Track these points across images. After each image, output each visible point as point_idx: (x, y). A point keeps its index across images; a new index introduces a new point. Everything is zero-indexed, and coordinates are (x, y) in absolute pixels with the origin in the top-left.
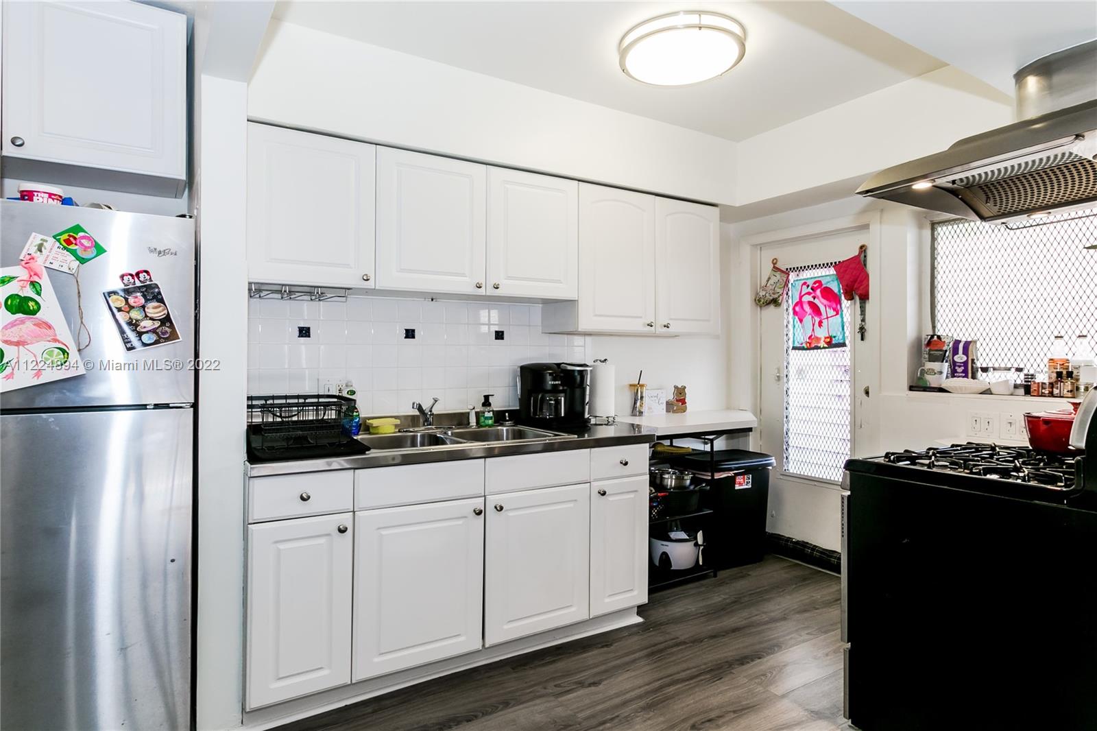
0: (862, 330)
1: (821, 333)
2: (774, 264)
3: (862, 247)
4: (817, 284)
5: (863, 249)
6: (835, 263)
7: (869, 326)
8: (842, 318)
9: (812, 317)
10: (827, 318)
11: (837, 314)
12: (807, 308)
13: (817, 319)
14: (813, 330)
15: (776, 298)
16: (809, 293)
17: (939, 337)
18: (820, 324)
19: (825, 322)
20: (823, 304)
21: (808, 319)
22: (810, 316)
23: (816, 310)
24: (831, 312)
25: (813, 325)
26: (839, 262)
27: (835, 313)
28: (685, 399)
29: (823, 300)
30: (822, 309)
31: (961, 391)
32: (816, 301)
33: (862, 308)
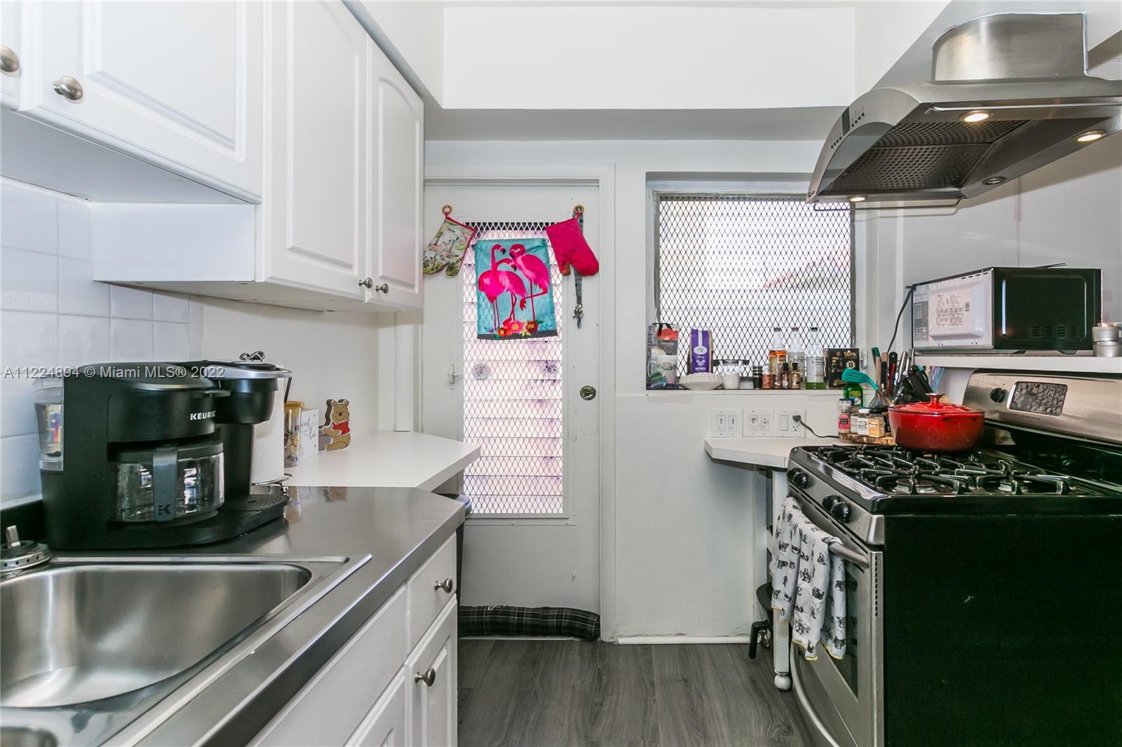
0: (578, 314)
1: (524, 316)
2: (446, 214)
3: (577, 208)
4: (518, 250)
5: (579, 211)
6: (547, 224)
7: (585, 308)
8: (552, 297)
9: (512, 294)
10: (532, 296)
11: (545, 292)
12: (506, 282)
13: (519, 298)
14: (513, 312)
15: (453, 264)
16: (507, 261)
17: (668, 325)
18: (522, 306)
19: (528, 301)
20: (527, 277)
21: (505, 298)
22: (509, 293)
23: (517, 286)
24: (537, 290)
25: (514, 305)
26: (552, 223)
27: (542, 291)
28: (347, 423)
29: (528, 272)
30: (526, 283)
31: (701, 386)
32: (519, 273)
33: (578, 286)
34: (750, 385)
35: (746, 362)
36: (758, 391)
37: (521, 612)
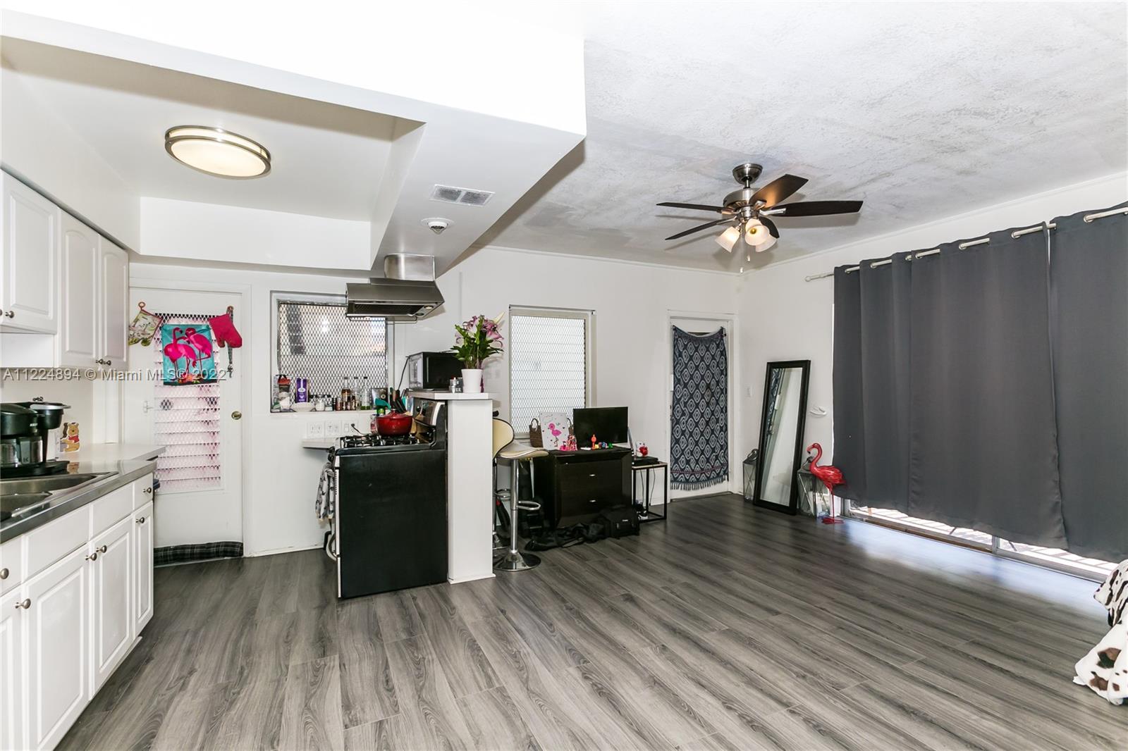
0: (230, 369)
1: (194, 371)
2: (141, 307)
3: (229, 308)
4: (191, 332)
5: (230, 309)
6: (210, 316)
7: (233, 366)
8: (213, 360)
9: (187, 358)
10: (200, 360)
11: (209, 356)
12: (183, 351)
13: (192, 360)
14: (188, 368)
15: (147, 339)
16: (184, 338)
17: (285, 376)
18: (194, 364)
19: (198, 362)
20: (197, 348)
21: (183, 360)
22: (185, 357)
23: (190, 353)
24: (204, 355)
25: (188, 365)
26: (214, 316)
27: (207, 356)
28: (77, 436)
29: (197, 345)
30: (197, 352)
31: (302, 409)
32: (191, 345)
33: (230, 353)
34: (331, 408)
35: (329, 396)
36: (335, 412)
37: (193, 547)
